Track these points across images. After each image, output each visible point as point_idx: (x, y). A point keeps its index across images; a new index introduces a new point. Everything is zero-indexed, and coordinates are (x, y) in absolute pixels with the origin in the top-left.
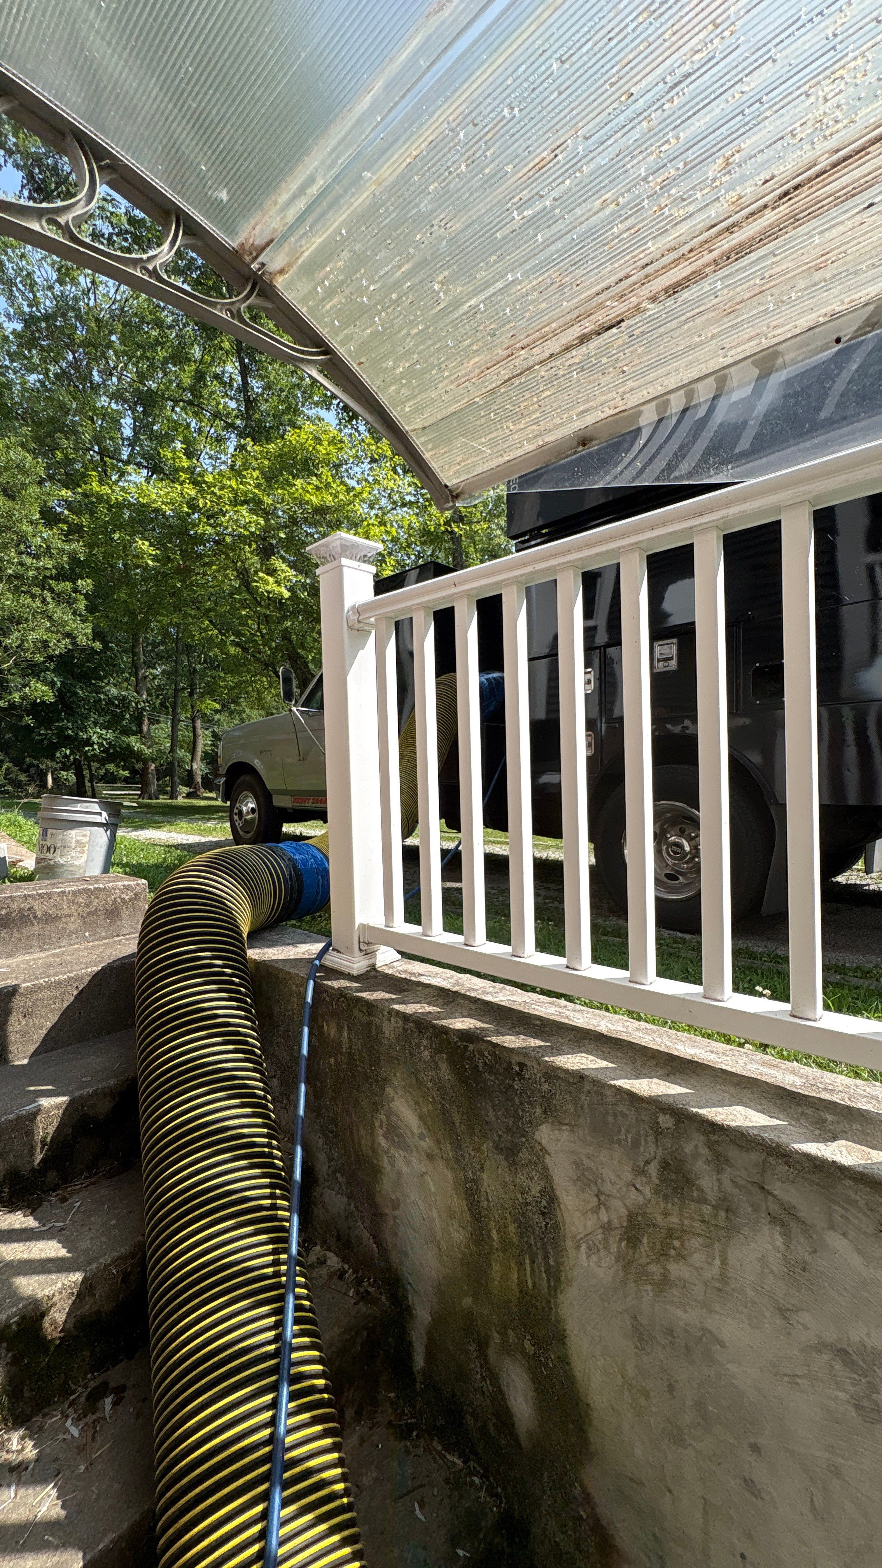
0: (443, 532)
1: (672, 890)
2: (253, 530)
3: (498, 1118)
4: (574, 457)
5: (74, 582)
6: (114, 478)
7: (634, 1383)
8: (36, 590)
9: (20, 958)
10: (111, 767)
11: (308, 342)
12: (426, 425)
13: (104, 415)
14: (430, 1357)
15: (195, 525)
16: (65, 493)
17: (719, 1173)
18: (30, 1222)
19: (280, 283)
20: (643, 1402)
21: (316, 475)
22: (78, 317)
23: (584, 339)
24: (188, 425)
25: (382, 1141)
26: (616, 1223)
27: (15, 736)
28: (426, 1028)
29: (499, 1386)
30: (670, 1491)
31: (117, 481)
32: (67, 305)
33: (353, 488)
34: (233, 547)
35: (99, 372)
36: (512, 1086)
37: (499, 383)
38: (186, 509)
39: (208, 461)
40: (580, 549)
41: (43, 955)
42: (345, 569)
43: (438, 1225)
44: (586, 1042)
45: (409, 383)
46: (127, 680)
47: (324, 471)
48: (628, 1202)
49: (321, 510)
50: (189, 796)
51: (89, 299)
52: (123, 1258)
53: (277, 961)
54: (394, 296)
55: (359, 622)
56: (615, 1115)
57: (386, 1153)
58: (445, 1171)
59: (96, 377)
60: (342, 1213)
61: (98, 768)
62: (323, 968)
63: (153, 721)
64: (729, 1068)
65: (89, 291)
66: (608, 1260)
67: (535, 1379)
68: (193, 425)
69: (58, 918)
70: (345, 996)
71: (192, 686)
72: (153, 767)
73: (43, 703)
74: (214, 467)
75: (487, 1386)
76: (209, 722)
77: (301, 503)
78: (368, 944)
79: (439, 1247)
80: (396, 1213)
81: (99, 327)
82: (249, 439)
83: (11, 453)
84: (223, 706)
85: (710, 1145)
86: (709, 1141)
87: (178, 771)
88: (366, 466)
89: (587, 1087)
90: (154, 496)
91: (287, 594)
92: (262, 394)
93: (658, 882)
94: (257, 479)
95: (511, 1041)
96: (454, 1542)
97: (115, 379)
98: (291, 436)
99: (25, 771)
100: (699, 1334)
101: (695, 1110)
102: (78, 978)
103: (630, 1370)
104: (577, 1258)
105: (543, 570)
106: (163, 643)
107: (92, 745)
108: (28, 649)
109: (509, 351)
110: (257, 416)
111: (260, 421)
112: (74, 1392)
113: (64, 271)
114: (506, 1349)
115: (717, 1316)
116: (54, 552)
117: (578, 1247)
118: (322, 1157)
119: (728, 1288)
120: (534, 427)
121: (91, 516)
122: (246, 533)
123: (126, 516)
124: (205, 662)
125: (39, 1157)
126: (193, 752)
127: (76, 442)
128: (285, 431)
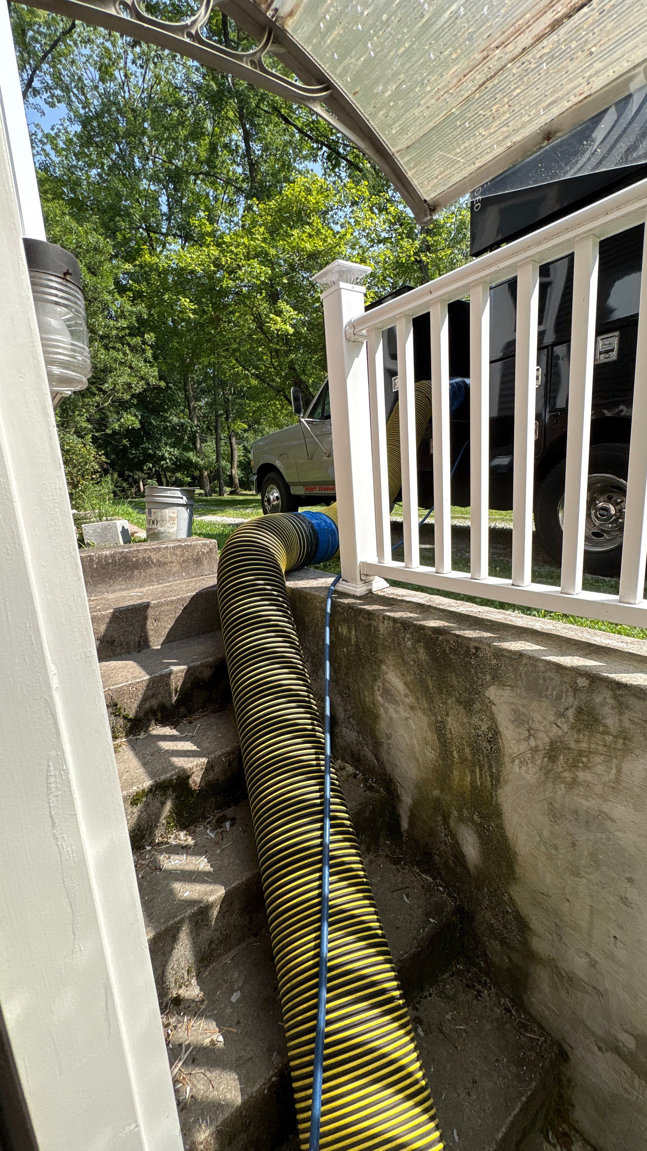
0: (412, 263)
1: (596, 545)
2: (263, 279)
3: (459, 682)
4: (539, 153)
5: (142, 336)
6: (158, 250)
7: (548, 841)
8: (118, 345)
9: (147, 588)
10: (178, 475)
11: (314, 81)
12: (409, 144)
13: (146, 196)
14: (411, 823)
15: (220, 280)
16: (128, 266)
17: (620, 715)
18: (175, 732)
19: (289, 26)
20: (553, 852)
21: (308, 224)
22: (119, 111)
23: (556, 25)
24: (208, 194)
25: (380, 699)
26: (541, 747)
27: (117, 456)
28: (409, 627)
29: (456, 840)
30: (568, 901)
31: (161, 252)
32: (109, 101)
33: (338, 232)
34: (248, 296)
35: (139, 158)
36: (470, 662)
37: (474, 89)
38: (213, 268)
39: (224, 225)
40: (539, 243)
41: (160, 586)
42: (343, 291)
43: (417, 749)
44: (525, 635)
45: (396, 104)
46: (183, 411)
47: (315, 219)
48: (550, 734)
49: (313, 256)
50: (231, 493)
51: (125, 92)
52: (228, 753)
53: (306, 588)
54: (385, 17)
55: (354, 334)
56: (544, 679)
57: (382, 706)
58: (422, 717)
59: (138, 164)
60: (354, 741)
61: (171, 477)
62: (335, 592)
63: (204, 441)
64: (635, 652)
65: (123, 85)
66: (533, 770)
67: (480, 837)
68: (211, 194)
69: (165, 564)
70: (352, 608)
71: (227, 412)
72: (206, 473)
73: (133, 429)
74: (230, 229)
75: (449, 840)
76: (241, 439)
77: (299, 250)
78: (367, 575)
79: (418, 761)
80: (389, 741)
81: (135, 118)
82: (255, 199)
83: (89, 237)
84: (250, 426)
85: (615, 697)
86: (615, 694)
87: (223, 477)
88: (348, 210)
89: (525, 661)
90: (189, 260)
91: (291, 331)
92: (262, 156)
93: (587, 539)
94: (263, 234)
95: (469, 634)
96: (428, 915)
97: (150, 163)
98: (287, 191)
99: (126, 480)
100: (596, 814)
101: (605, 675)
102: (182, 599)
103: (546, 834)
104: (512, 768)
105: (505, 268)
106: (204, 380)
107: (165, 460)
108: (119, 390)
109: (485, 53)
110: (259, 177)
111: (261, 182)
112: (209, 818)
113: (103, 69)
114: (461, 819)
115: (611, 803)
116: (127, 314)
117: (513, 762)
118: (341, 709)
119: (620, 787)
120: (504, 129)
121: (148, 283)
122: (258, 282)
123: (170, 281)
124: (234, 393)
125: (174, 698)
126: (231, 462)
127: (131, 223)
128: (282, 187)
